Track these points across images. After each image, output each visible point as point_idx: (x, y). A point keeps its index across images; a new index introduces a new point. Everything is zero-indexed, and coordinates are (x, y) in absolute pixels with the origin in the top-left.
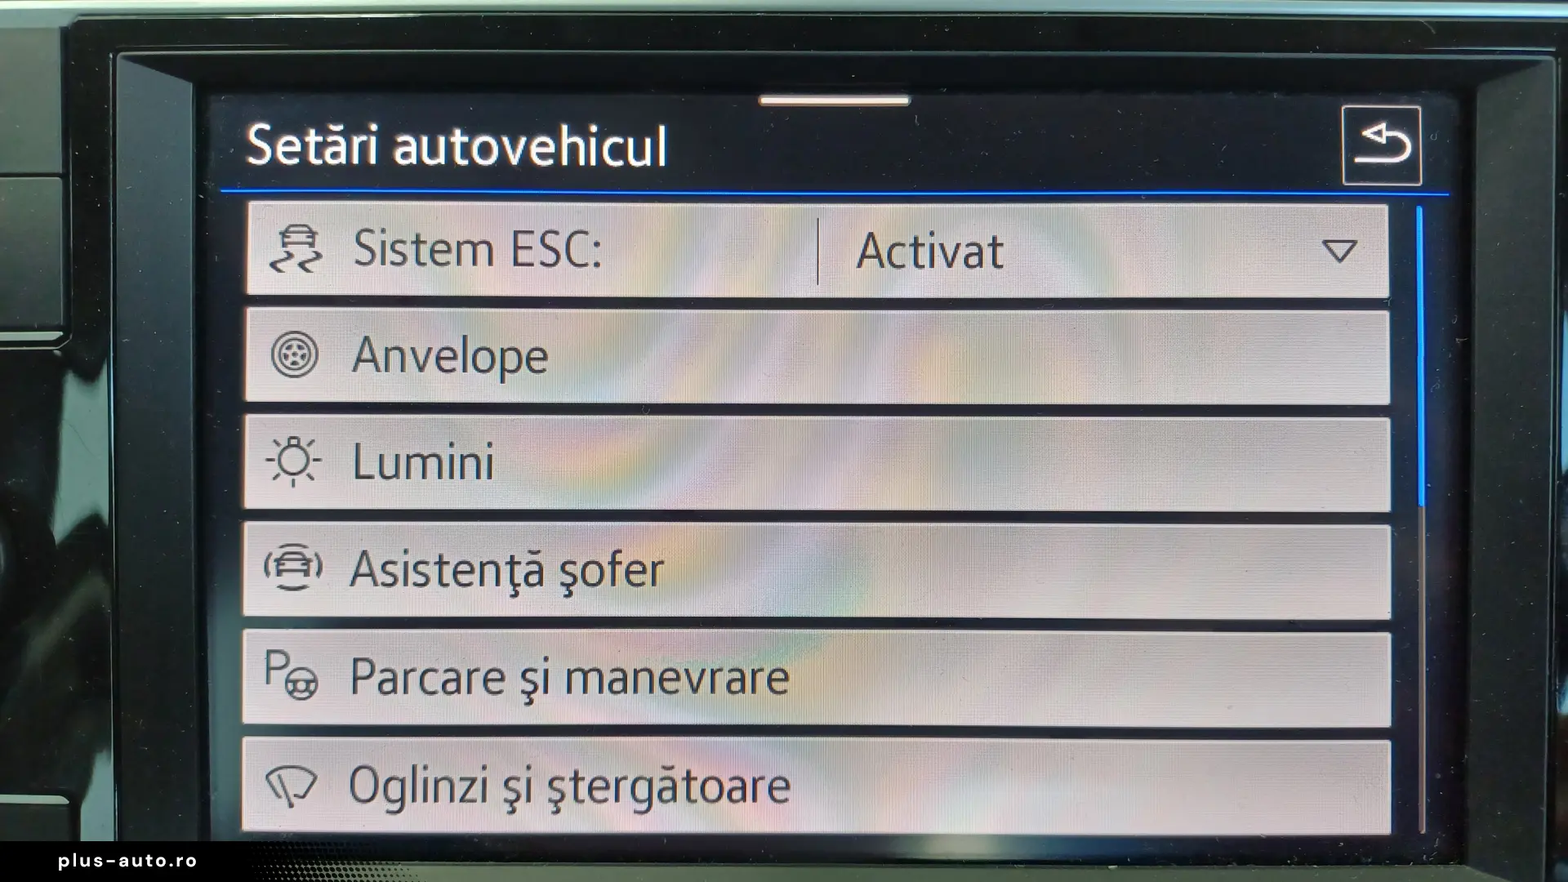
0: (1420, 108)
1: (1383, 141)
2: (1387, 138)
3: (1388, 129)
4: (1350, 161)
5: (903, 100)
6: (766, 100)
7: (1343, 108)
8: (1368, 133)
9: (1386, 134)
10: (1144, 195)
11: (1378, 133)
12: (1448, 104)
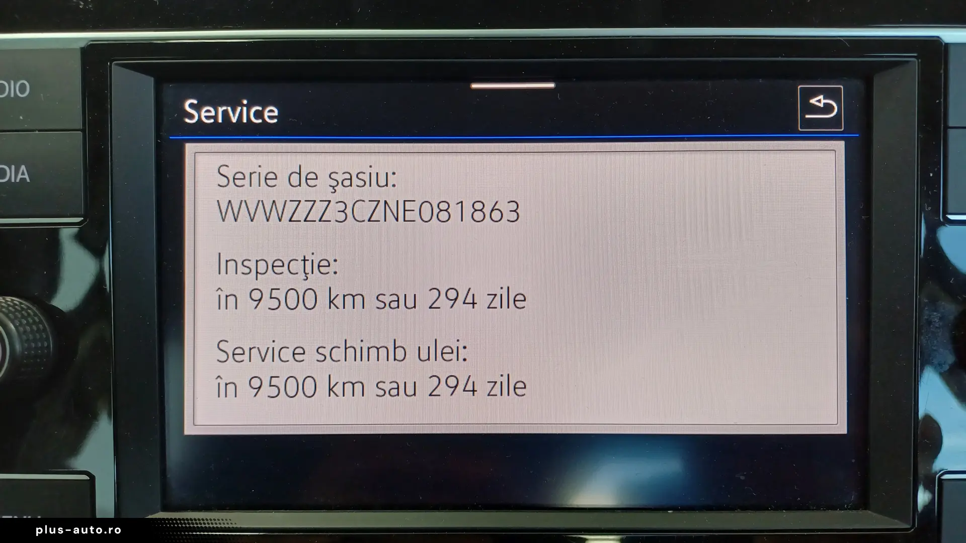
0: (842, 87)
1: (822, 105)
2: (824, 104)
3: (824, 98)
4: (803, 117)
5: (551, 85)
6: (475, 86)
7: (799, 87)
8: (813, 101)
9: (823, 101)
10: (687, 138)
11: (818, 101)
12: (858, 84)
